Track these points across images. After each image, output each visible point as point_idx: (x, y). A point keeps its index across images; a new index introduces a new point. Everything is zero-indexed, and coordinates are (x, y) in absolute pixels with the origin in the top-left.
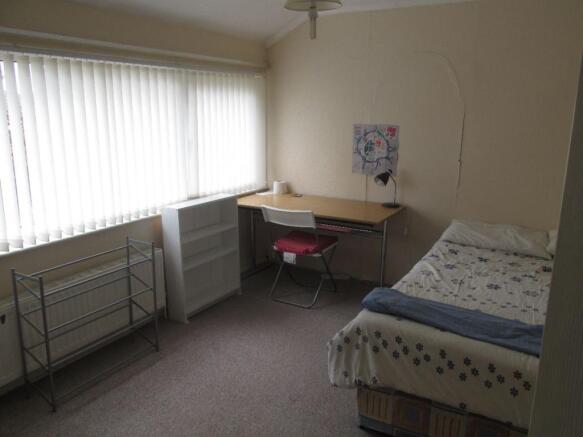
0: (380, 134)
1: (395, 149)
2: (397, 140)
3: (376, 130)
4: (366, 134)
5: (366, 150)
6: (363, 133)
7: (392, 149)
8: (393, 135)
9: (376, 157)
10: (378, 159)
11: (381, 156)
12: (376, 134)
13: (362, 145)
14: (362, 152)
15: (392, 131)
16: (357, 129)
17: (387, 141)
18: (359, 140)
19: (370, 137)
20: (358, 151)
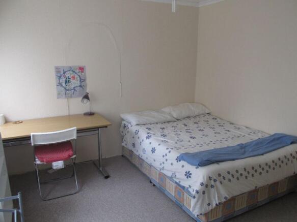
0: (74, 72)
1: (84, 80)
2: (85, 75)
3: (71, 69)
4: (64, 73)
5: (66, 83)
6: (62, 72)
7: (82, 80)
8: (82, 72)
9: (73, 86)
10: (74, 88)
11: (76, 85)
12: (71, 72)
13: (63, 80)
14: (64, 84)
15: (82, 69)
16: (58, 70)
17: (79, 76)
18: (60, 77)
19: (68, 74)
20: (60, 84)
